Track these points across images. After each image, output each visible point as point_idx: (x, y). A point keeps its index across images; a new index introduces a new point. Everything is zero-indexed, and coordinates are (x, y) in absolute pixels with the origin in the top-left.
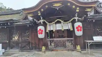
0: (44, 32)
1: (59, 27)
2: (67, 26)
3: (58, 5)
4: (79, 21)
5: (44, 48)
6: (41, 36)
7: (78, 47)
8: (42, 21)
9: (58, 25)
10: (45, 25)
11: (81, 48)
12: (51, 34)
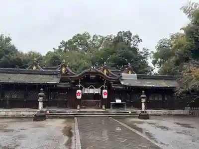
0: (81, 95)
1: (91, 91)
2: (97, 91)
3: (94, 77)
4: (105, 89)
5: (78, 107)
6: (79, 97)
7: (104, 107)
8: (79, 86)
9: (91, 90)
10: (81, 88)
11: (105, 107)
12: (85, 96)
